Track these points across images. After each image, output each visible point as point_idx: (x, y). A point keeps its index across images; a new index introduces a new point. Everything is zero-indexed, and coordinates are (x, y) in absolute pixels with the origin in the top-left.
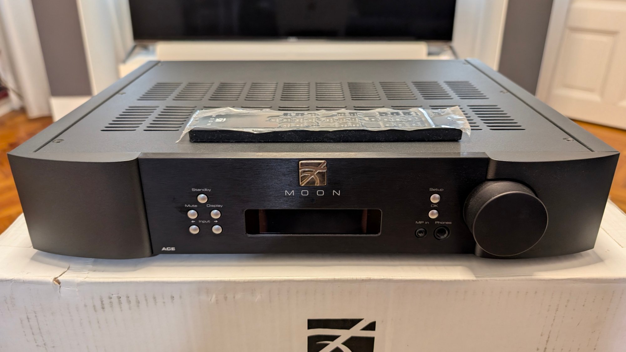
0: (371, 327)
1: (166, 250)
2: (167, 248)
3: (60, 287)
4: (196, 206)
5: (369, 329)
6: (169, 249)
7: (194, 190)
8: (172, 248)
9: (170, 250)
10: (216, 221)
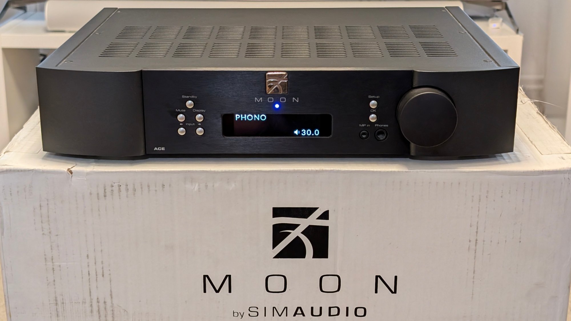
0: (325, 216)
1: (157, 150)
2: (158, 148)
3: (72, 176)
4: (184, 111)
5: (324, 218)
6: (160, 149)
7: (183, 97)
8: (162, 148)
9: (161, 150)
10: (200, 124)
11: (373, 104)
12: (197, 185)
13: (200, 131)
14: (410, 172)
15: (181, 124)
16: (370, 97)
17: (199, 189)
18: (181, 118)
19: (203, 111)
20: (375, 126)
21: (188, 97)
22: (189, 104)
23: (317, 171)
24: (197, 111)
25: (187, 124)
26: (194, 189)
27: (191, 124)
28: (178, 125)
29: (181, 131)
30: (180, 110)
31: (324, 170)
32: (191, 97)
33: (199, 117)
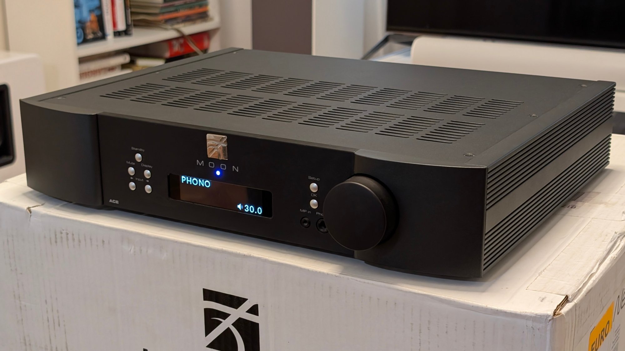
0: (254, 310)
1: (112, 202)
2: (113, 200)
3: (31, 216)
4: (134, 164)
5: (253, 313)
6: (114, 201)
7: (133, 148)
8: (117, 201)
9: (115, 203)
10: (148, 181)
11: (314, 186)
12: (133, 247)
13: (148, 188)
14: (340, 277)
15: (131, 178)
16: (310, 178)
17: (135, 252)
18: (131, 170)
19: (150, 167)
20: (317, 214)
21: (137, 149)
22: (138, 156)
23: (244, 255)
24: (146, 166)
25: (136, 179)
26: (130, 251)
27: (140, 180)
28: (128, 179)
29: (132, 185)
30: (131, 162)
31: (251, 255)
32: (139, 150)
33: (147, 173)
